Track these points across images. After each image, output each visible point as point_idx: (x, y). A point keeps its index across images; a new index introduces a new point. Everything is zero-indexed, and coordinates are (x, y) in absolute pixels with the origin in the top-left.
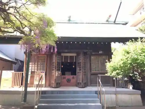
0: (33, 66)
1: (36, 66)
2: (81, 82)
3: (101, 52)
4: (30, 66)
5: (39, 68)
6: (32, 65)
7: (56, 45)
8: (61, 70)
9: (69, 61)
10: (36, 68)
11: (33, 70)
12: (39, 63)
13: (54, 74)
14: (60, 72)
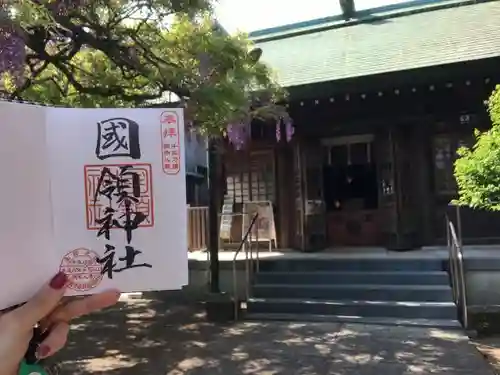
0: (238, 186)
1: (246, 186)
2: (394, 230)
3: (468, 117)
4: (230, 187)
5: (255, 192)
6: (234, 183)
7: (291, 116)
8: (322, 194)
9: (349, 163)
10: (246, 192)
11: (238, 200)
12: (254, 178)
13: (301, 209)
14: (319, 202)
